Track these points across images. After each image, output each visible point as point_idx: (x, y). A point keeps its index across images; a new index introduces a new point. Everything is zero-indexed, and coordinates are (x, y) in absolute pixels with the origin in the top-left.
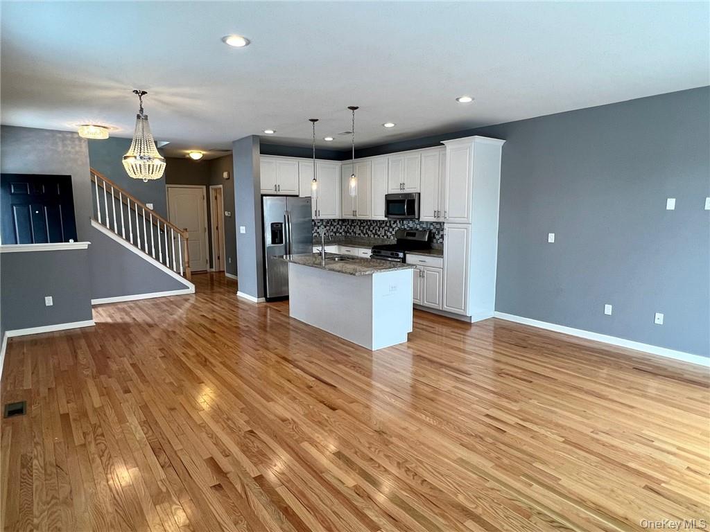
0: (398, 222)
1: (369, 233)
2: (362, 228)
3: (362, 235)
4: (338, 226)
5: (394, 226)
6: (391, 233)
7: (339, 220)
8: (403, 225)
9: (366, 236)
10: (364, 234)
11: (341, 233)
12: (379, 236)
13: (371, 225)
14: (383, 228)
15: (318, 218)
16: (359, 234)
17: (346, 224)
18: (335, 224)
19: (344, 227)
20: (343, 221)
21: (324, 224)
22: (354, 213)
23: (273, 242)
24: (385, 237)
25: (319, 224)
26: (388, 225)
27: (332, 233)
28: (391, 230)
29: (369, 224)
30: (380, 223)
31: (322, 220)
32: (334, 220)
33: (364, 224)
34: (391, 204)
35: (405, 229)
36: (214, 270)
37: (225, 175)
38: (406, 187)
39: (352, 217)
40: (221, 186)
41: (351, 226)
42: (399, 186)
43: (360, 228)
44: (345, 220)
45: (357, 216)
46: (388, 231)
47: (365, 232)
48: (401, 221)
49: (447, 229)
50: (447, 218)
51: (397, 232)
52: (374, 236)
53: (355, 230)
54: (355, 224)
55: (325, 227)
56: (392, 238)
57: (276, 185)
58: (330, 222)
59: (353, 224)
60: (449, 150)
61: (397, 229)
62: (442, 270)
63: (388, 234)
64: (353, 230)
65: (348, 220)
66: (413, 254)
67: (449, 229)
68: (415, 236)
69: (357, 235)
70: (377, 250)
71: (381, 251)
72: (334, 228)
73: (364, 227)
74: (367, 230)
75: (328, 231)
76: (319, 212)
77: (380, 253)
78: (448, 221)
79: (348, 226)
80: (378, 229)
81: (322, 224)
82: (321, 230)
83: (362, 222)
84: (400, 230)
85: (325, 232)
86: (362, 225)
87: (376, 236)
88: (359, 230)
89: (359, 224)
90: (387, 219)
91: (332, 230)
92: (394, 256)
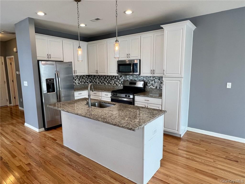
0: (123, 76)
1: (105, 82)
2: (100, 80)
4: (86, 79)
5: (120, 79)
6: (119, 82)
7: (87, 75)
8: (126, 78)
10: (102, 83)
11: (88, 83)
12: (111, 84)
14: (113, 80)
15: (76, 74)
16: (99, 83)
17: (90, 77)
18: (84, 78)
19: (89, 79)
20: (89, 76)
21: (79, 78)
22: (97, 72)
23: (48, 91)
24: (115, 85)
25: (76, 78)
26: (117, 78)
27: (83, 83)
29: (104, 77)
30: (112, 77)
31: (77, 76)
32: (84, 76)
35: (127, 80)
36: (12, 105)
37: (15, 50)
38: (130, 56)
39: (95, 74)
40: (13, 56)
41: (93, 79)
42: (126, 56)
43: (99, 80)
44: (90, 75)
45: (99, 73)
46: (117, 81)
47: (102, 82)
48: (125, 76)
49: (165, 81)
50: (165, 74)
51: (123, 82)
52: (108, 84)
53: (96, 81)
54: (96, 78)
55: (79, 80)
56: (119, 85)
57: (48, 55)
58: (82, 77)
59: (95, 78)
60: (167, 31)
61: (122, 80)
62: (161, 106)
63: (117, 83)
64: (95, 81)
65: (92, 75)
66: (140, 96)
67: (166, 81)
68: (135, 85)
69: (97, 84)
70: (115, 94)
71: (118, 94)
72: (84, 80)
73: (101, 79)
74: (104, 81)
75: (81, 82)
76: (76, 71)
77: (117, 95)
78: (166, 76)
79: (92, 79)
80: (110, 80)
81: (77, 78)
82: (77, 81)
83: (100, 76)
84: (124, 81)
85: (79, 82)
86: (100, 78)
87: (109, 84)
88: (99, 81)
89: (98, 77)
90: (118, 75)
91: (83, 81)
92: (127, 97)
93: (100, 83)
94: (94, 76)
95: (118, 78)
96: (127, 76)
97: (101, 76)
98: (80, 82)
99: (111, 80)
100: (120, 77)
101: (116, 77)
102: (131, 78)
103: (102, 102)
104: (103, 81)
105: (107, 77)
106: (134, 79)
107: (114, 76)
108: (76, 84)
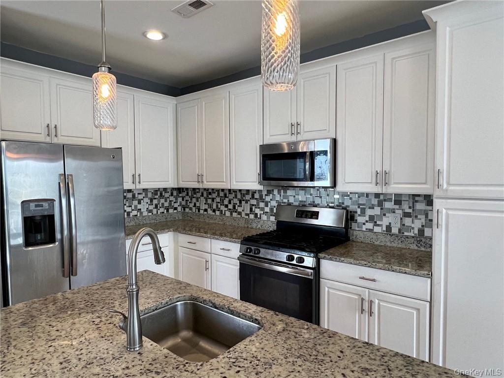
0: (276, 192)
1: (223, 208)
2: (209, 202)
3: (210, 212)
4: (172, 198)
5: (268, 199)
6: (262, 209)
7: (173, 189)
8: (286, 197)
9: (218, 213)
10: (214, 211)
11: (176, 209)
12: (240, 213)
13: (225, 196)
14: (247, 202)
15: (139, 186)
16: (206, 210)
17: (184, 194)
18: (167, 195)
19: (180, 199)
20: (180, 190)
21: (150, 195)
22: (200, 177)
23: (29, 241)
24: (252, 216)
25: (140, 197)
26: (257, 196)
27: (162, 210)
28: (262, 205)
29: (222, 194)
30: (244, 195)
31: (145, 190)
32: (165, 190)
33: (214, 195)
34: (269, 162)
35: (289, 204)
38: (301, 129)
39: (195, 185)
41: (192, 198)
42: (287, 130)
43: (206, 201)
44: (183, 188)
45: (205, 182)
46: (257, 206)
47: (214, 207)
48: (282, 191)
49: (444, 211)
50: (445, 186)
51: (275, 209)
52: (231, 214)
53: (198, 204)
54: (199, 195)
55: (151, 200)
56: (264, 217)
57: (48, 126)
58: (159, 193)
59: (195, 196)
60: (448, 28)
61: (274, 203)
62: (428, 304)
63: (258, 211)
64: (195, 204)
65: (187, 189)
66: (342, 262)
67: (450, 212)
68: (317, 218)
69: (202, 212)
70: (253, 248)
71: (261, 249)
72: (166, 201)
73: (213, 200)
74: (219, 204)
75: (156, 206)
76: (139, 175)
77: (259, 253)
78: (450, 194)
79: (187, 198)
80: (238, 202)
81: (146, 196)
82: (144, 205)
83: (209, 192)
84: (280, 206)
85: (151, 207)
86: (210, 196)
87: (235, 214)
88: (205, 204)
89: (205, 195)
90: (260, 188)
91: (163, 204)
92: (294, 262)
93: (209, 210)
94: (194, 189)
95: (261, 196)
96: (290, 192)
97: (213, 189)
98: (154, 206)
99: (240, 202)
100: (266, 195)
101: (255, 193)
102: (301, 197)
103: (205, 301)
104: (217, 206)
105: (230, 193)
106: (312, 200)
107: (248, 191)
108: (141, 213)
